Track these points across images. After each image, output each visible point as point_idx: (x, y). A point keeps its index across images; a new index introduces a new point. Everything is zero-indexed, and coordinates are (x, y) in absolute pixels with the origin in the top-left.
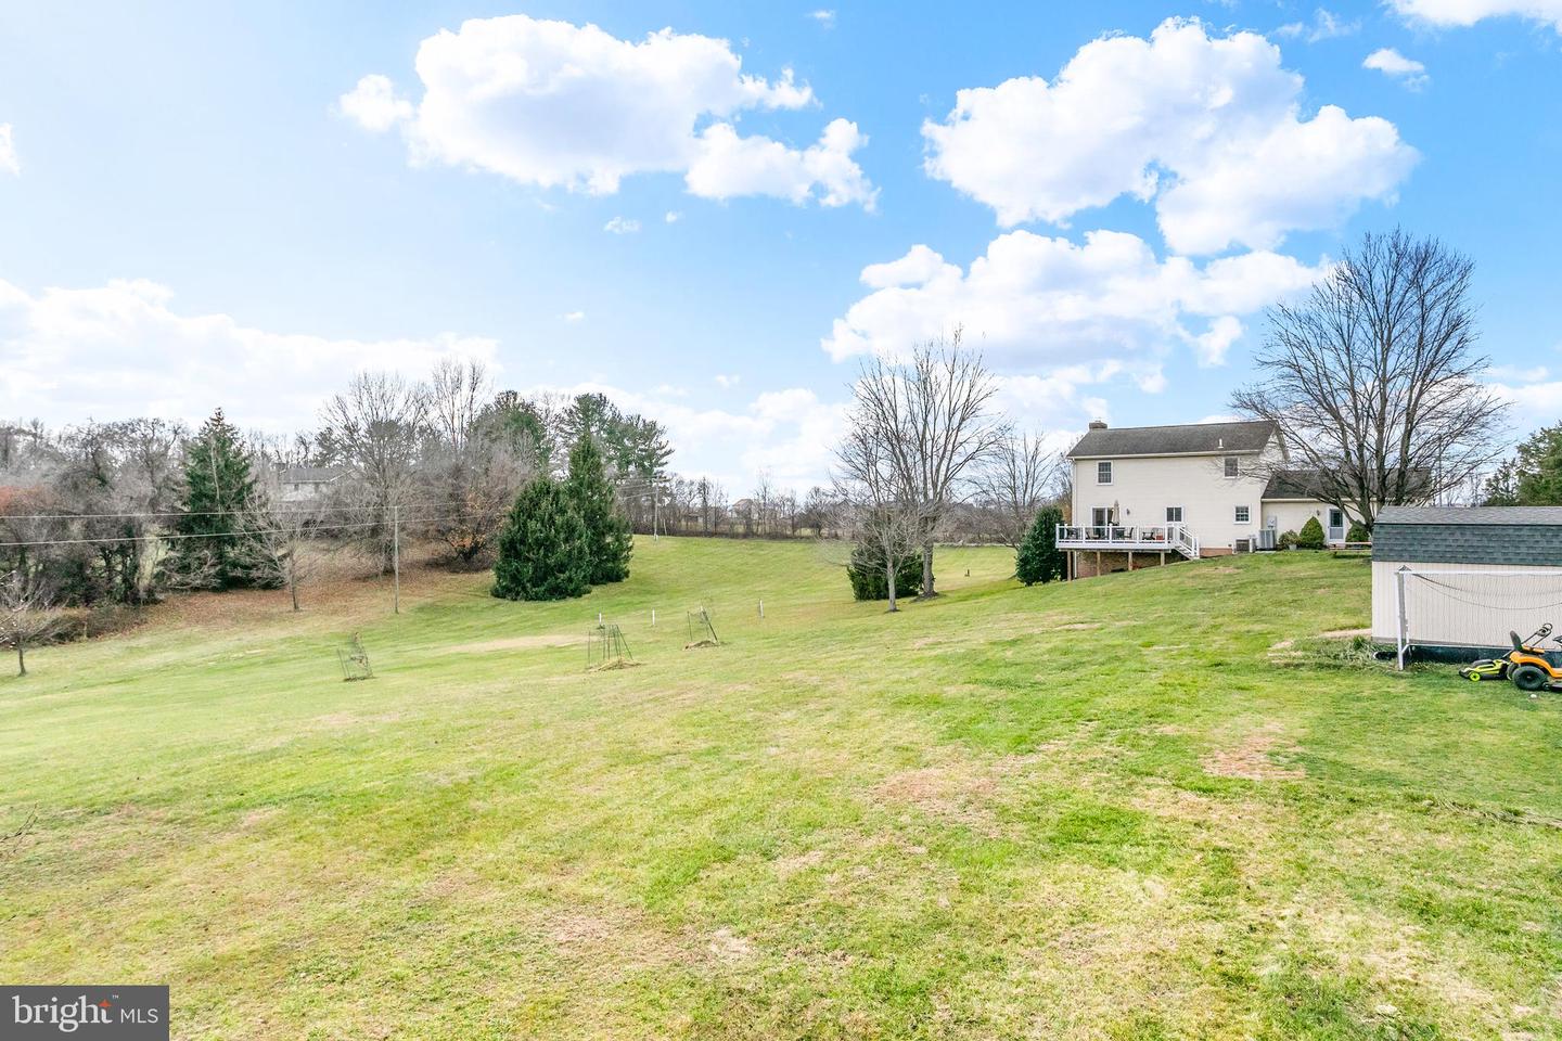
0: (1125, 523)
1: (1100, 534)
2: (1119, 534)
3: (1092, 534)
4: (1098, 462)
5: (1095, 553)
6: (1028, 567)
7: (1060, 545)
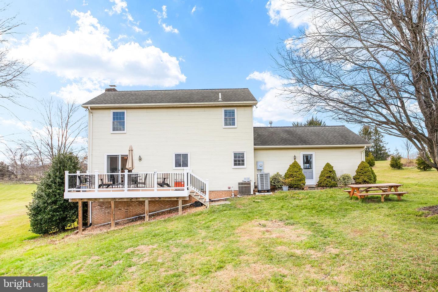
0: (139, 169)
1: (113, 181)
2: (134, 181)
3: (106, 181)
4: (112, 112)
5: (110, 203)
6: (39, 218)
7: (70, 195)
